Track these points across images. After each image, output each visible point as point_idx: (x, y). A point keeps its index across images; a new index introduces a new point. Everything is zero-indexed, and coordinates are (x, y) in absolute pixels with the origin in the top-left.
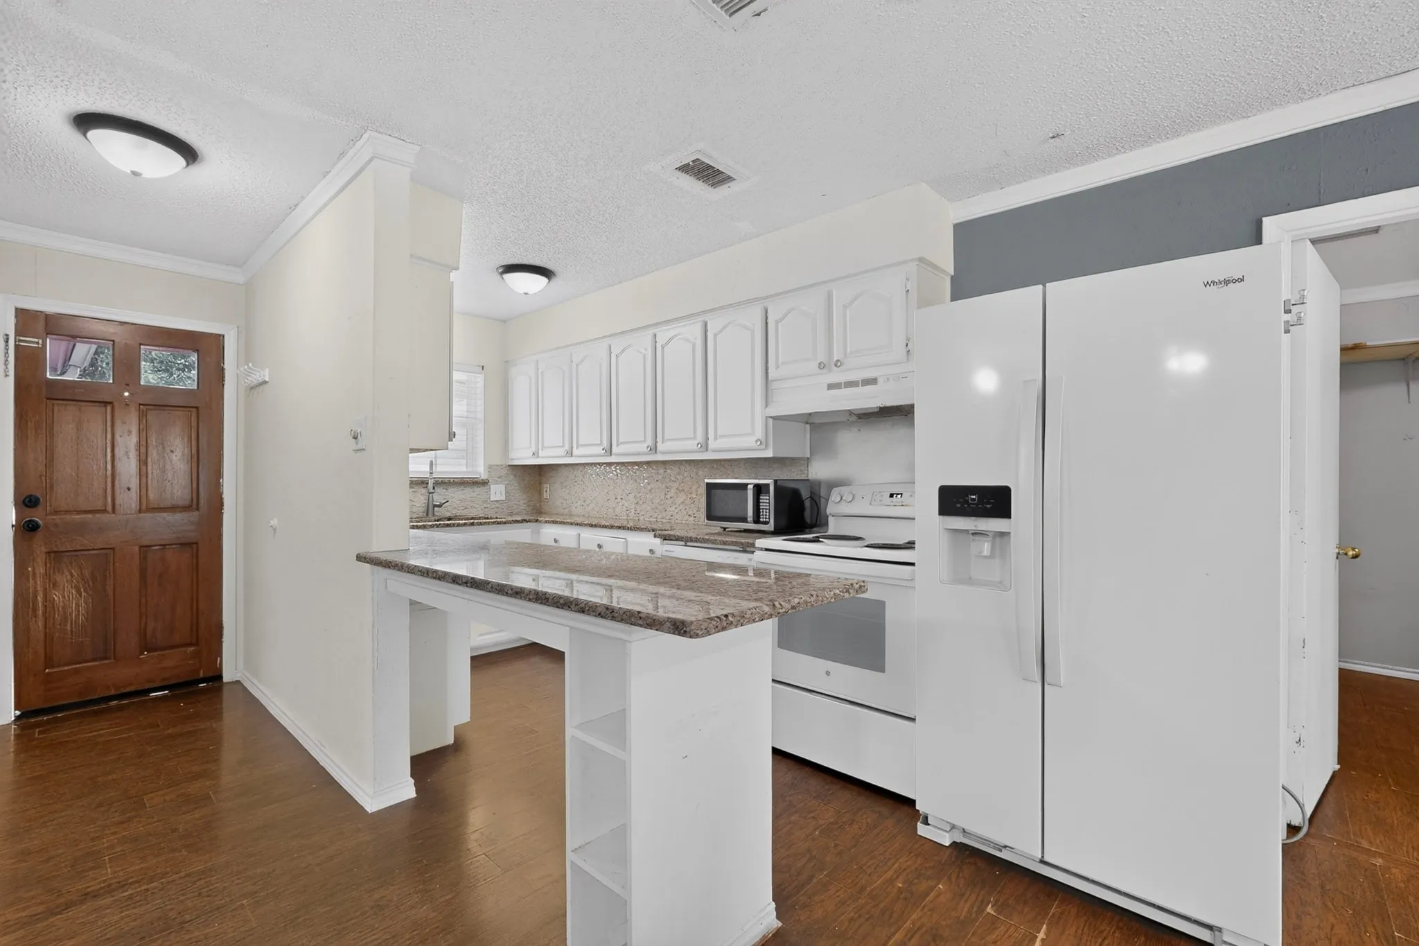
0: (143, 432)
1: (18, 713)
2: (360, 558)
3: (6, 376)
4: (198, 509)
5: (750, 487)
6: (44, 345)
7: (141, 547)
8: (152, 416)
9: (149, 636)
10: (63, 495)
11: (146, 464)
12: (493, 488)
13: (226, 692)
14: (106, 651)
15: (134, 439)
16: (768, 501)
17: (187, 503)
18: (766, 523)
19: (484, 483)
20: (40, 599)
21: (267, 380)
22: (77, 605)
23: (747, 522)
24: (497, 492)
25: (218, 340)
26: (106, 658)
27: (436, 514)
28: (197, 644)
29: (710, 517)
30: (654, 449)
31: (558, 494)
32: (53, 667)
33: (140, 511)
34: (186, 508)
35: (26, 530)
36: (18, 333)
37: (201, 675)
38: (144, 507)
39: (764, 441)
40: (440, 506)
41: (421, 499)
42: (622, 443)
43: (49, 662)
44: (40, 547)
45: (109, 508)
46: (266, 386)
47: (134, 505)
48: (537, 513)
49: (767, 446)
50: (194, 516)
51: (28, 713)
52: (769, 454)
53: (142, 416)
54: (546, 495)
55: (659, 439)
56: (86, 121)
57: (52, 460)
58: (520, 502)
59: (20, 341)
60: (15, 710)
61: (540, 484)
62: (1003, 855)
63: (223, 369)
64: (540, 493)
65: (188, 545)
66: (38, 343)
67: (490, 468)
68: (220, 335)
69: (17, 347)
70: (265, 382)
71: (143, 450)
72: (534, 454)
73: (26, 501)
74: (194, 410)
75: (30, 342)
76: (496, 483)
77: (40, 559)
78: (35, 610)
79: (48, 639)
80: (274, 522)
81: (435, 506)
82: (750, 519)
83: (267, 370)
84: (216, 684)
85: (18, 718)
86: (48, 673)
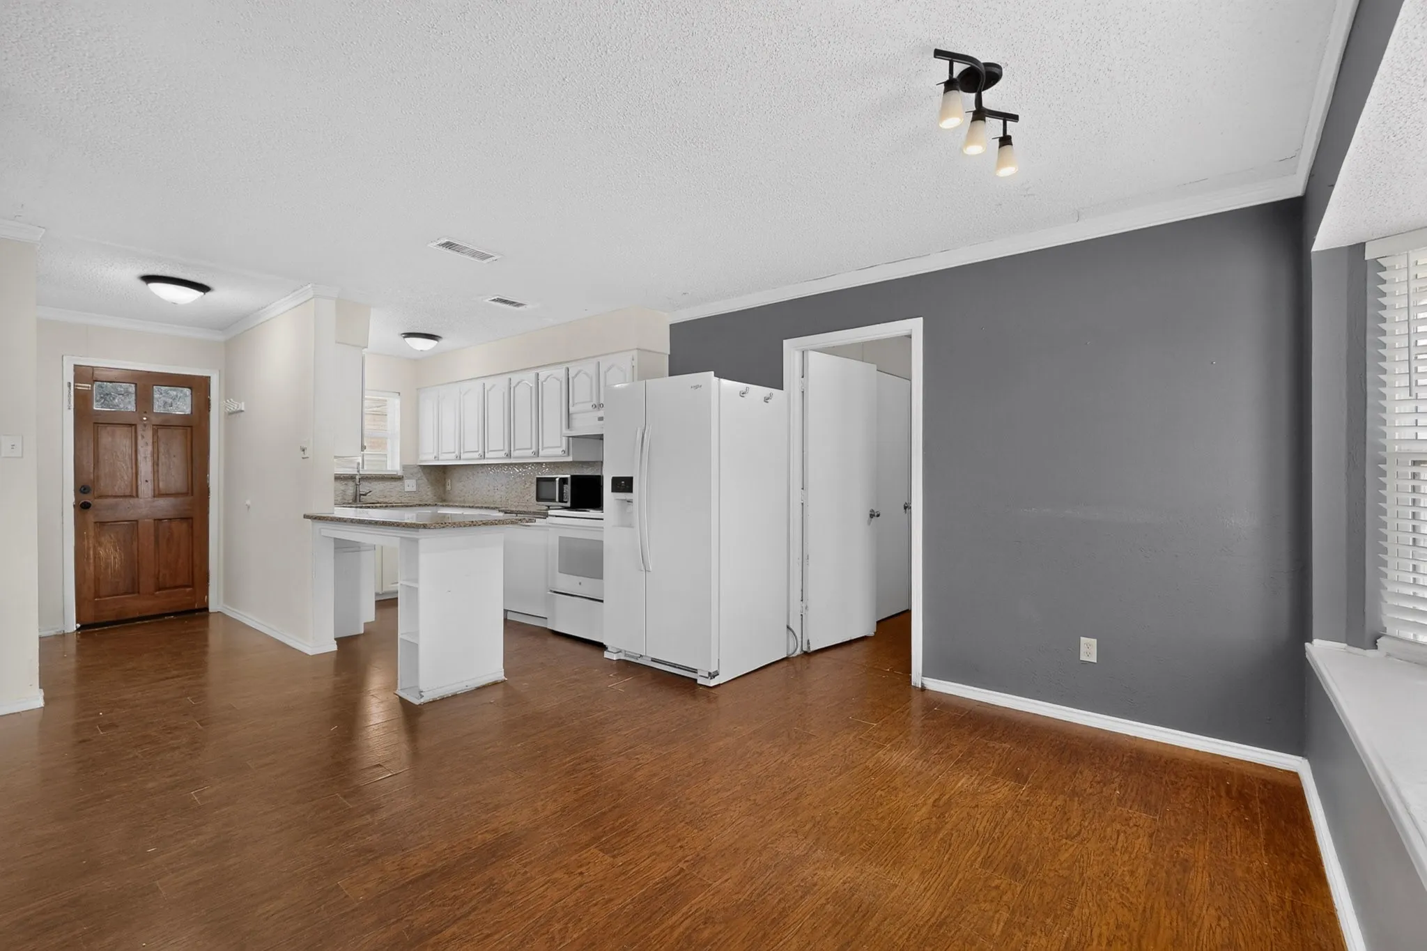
0: (156, 443)
1: (79, 625)
2: (306, 517)
3: (69, 409)
4: (192, 495)
5: (557, 479)
6: (92, 387)
7: (155, 520)
8: (161, 432)
9: (161, 579)
10: (104, 485)
11: (158, 465)
12: (407, 482)
13: (211, 618)
14: (134, 588)
15: (150, 448)
16: (567, 488)
17: (184, 490)
18: (566, 502)
19: (400, 479)
20: (91, 553)
21: (243, 409)
22: (115, 558)
23: (555, 502)
24: (410, 485)
25: (206, 380)
26: (133, 593)
27: (362, 500)
28: (192, 586)
29: (538, 499)
30: (509, 455)
31: (457, 486)
32: (100, 597)
33: (154, 497)
34: (185, 494)
35: (82, 507)
36: (75, 382)
37: (196, 607)
38: (157, 493)
39: (567, 451)
40: (365, 495)
41: (350, 490)
42: (491, 451)
43: (97, 595)
44: (91, 517)
45: (134, 494)
46: (242, 414)
47: (150, 493)
48: (443, 499)
49: (568, 455)
50: (189, 498)
51: (86, 627)
52: (570, 459)
53: (155, 433)
54: (449, 488)
55: (512, 449)
56: (148, 279)
57: (98, 462)
58: (428, 494)
59: (77, 386)
60: (77, 622)
61: (445, 479)
62: (640, 661)
63: (209, 400)
64: (444, 486)
65: (187, 519)
66: (89, 387)
67: (404, 467)
68: (207, 377)
69: (75, 390)
70: (242, 411)
71: (156, 456)
72: (435, 457)
73: (82, 489)
74: (189, 429)
75: (85, 386)
76: (409, 478)
77: (91, 526)
78: (88, 558)
79: (97, 580)
80: (248, 502)
81: (361, 495)
82: (557, 500)
83: (243, 403)
84: (204, 613)
85: (78, 629)
86: (97, 601)
